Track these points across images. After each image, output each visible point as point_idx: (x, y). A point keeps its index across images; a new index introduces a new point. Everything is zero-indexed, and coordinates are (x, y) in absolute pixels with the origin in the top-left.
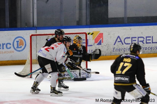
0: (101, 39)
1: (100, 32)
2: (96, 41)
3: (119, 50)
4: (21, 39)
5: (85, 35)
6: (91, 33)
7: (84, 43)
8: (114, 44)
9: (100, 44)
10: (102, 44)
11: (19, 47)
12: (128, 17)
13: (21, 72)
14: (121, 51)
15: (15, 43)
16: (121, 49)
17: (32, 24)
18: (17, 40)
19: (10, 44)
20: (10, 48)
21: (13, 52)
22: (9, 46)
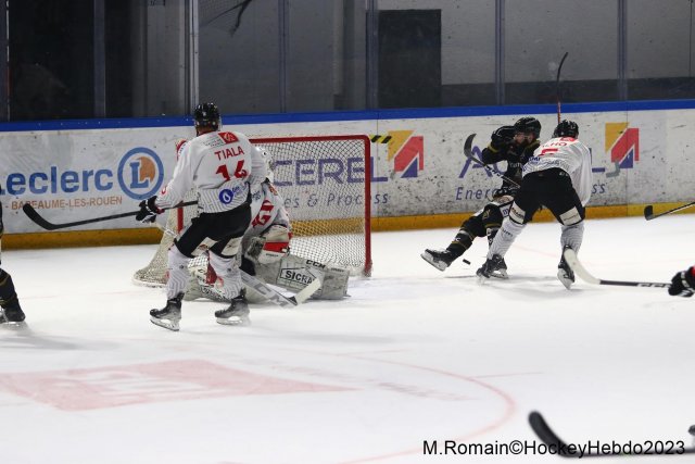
0: (418, 156)
1: (413, 135)
2: (399, 166)
3: (478, 194)
4: (146, 155)
5: (362, 142)
6: (384, 134)
7: (361, 170)
8: (462, 176)
9: (412, 173)
10: (419, 173)
11: (140, 182)
12: (507, 81)
13: (147, 269)
14: (483, 198)
15: (124, 169)
16: (484, 193)
17: (182, 104)
18: (134, 158)
19: (109, 173)
20: (110, 186)
21: (121, 202)
22: (104, 180)
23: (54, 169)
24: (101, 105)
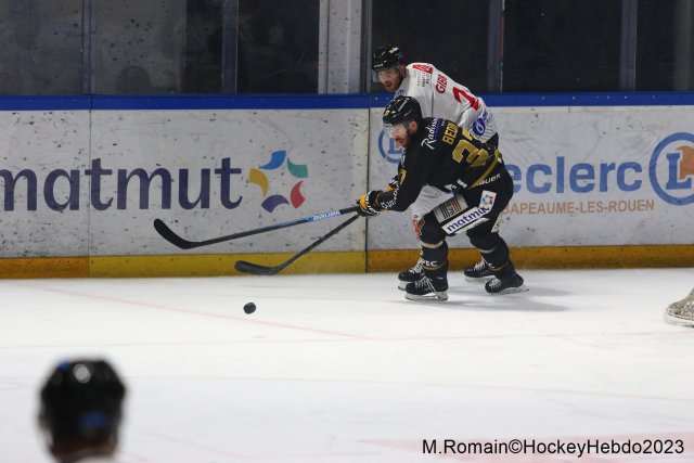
4: (690, 144)
11: (679, 181)
15: (658, 162)
18: (672, 148)
19: (638, 168)
21: (652, 208)
22: (630, 176)
23: (561, 161)
24: (629, 73)
